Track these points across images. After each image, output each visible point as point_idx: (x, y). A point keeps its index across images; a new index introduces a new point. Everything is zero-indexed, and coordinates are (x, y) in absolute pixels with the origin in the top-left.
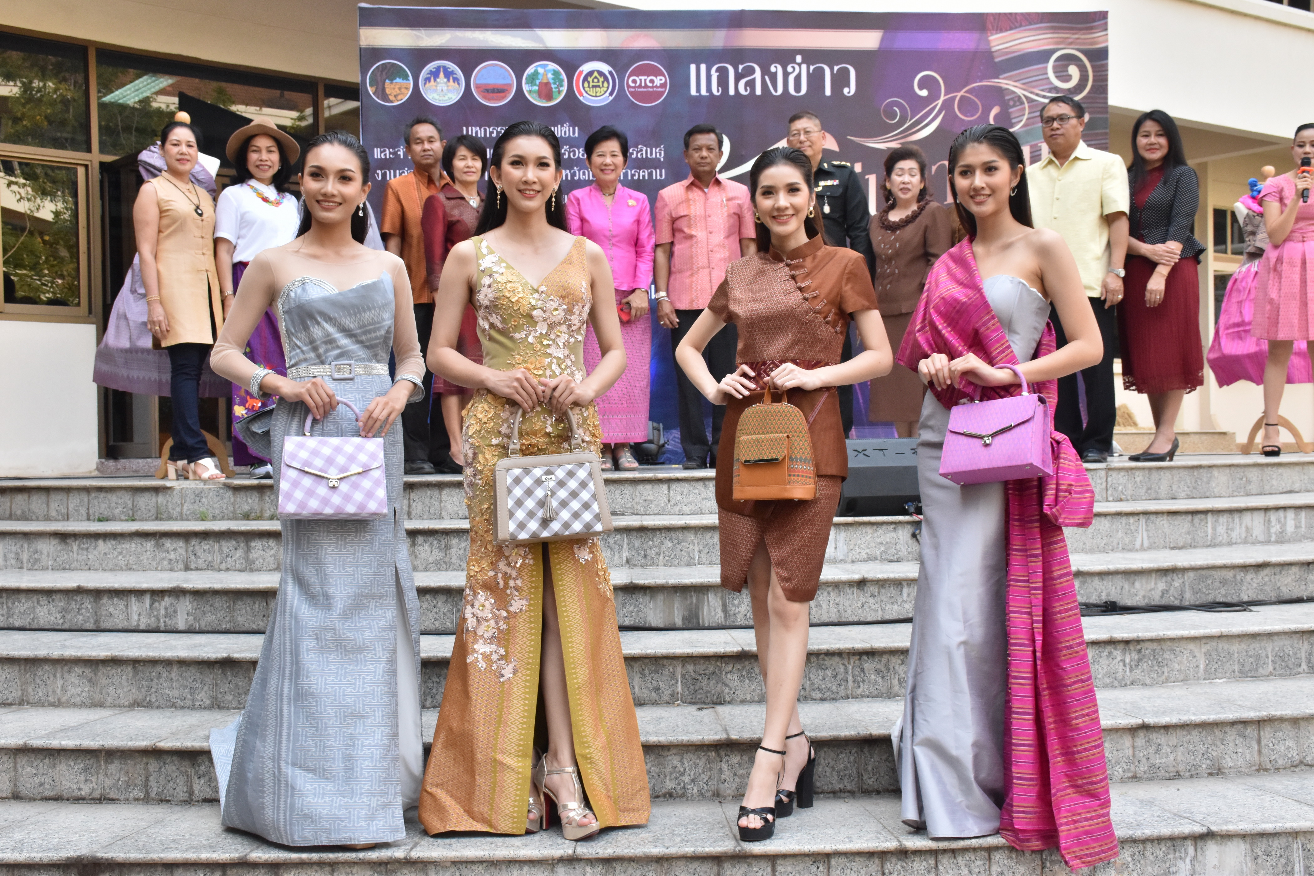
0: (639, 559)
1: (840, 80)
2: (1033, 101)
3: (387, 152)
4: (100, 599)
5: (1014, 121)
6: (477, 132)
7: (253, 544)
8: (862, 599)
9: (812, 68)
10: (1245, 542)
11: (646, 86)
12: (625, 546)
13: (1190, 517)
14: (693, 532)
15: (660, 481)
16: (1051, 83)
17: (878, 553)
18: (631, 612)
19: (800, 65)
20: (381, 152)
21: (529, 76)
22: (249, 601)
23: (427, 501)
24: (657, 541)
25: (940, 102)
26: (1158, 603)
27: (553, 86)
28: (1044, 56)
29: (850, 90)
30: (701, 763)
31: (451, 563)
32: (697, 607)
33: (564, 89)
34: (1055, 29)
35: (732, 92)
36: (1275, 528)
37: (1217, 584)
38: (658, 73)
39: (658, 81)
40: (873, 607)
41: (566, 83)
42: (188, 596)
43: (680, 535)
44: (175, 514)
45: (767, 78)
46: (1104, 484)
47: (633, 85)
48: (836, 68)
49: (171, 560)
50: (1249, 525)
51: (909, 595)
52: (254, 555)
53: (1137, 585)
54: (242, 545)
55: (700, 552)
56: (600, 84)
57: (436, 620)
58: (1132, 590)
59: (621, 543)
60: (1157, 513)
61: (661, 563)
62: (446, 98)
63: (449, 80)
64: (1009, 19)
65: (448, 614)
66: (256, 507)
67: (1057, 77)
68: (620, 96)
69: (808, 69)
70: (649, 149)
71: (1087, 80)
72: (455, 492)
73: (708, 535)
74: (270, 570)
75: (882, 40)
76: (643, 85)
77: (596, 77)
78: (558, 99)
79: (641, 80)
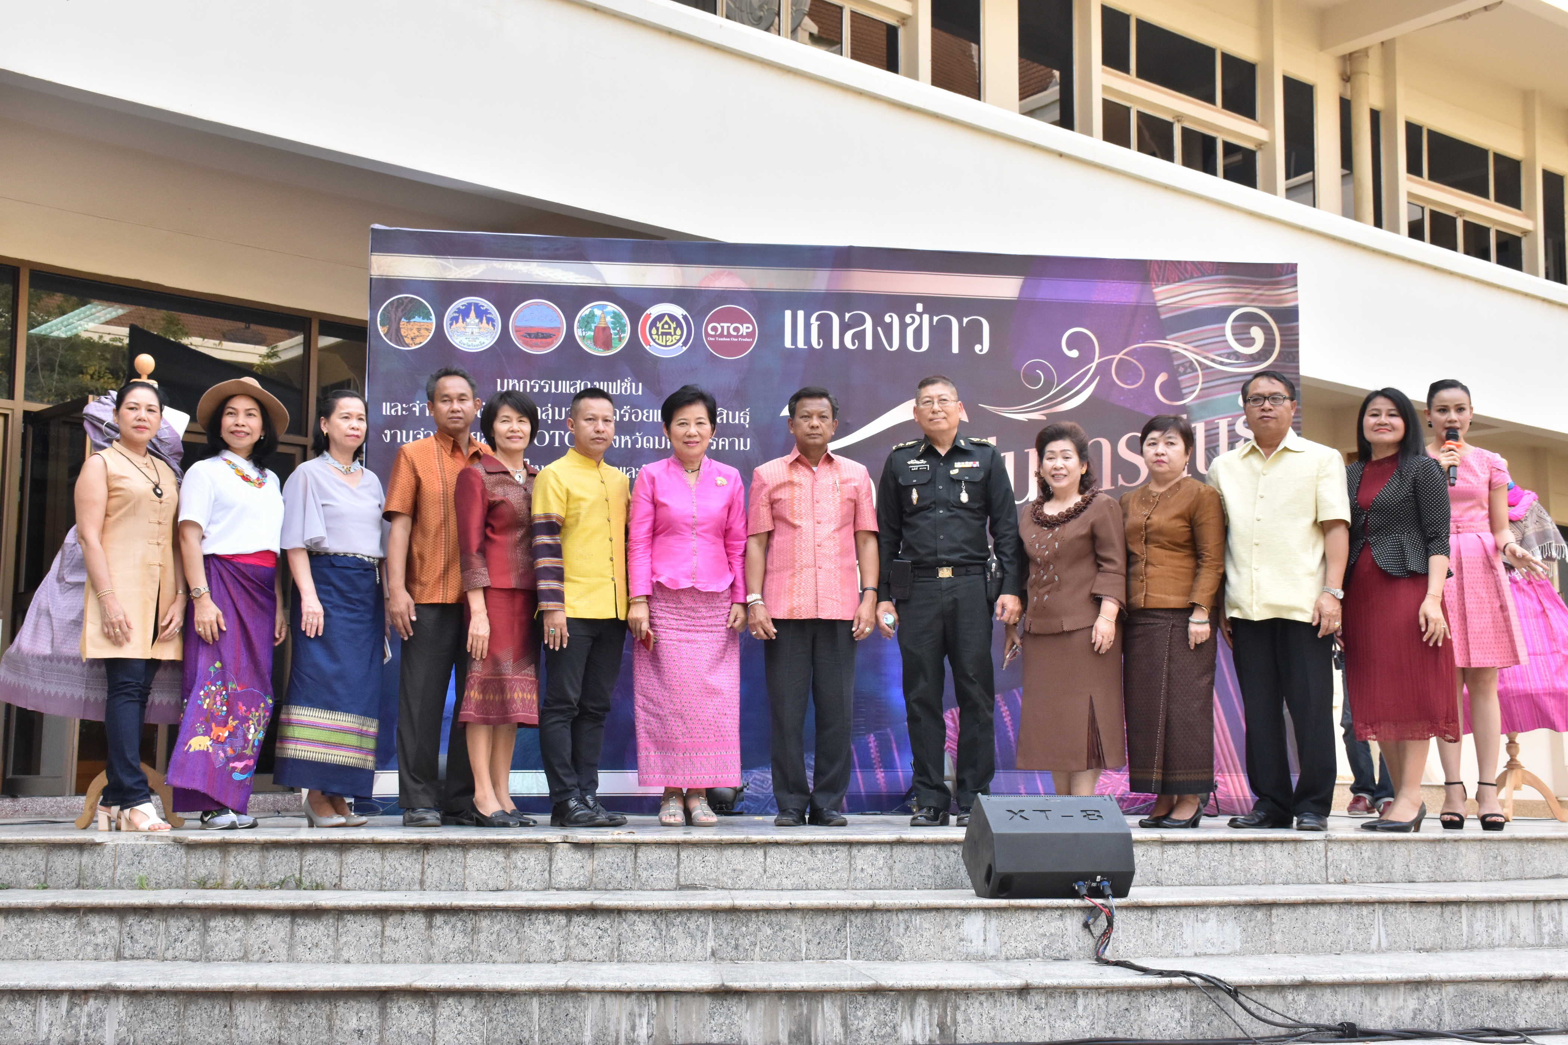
0: (727, 951)
1: (971, 335)
2: (1208, 367)
3: (399, 407)
5: (1184, 391)
6: (514, 386)
7: (212, 924)
8: (1025, 1013)
9: (935, 319)
10: (1511, 944)
11: (729, 335)
12: (710, 932)
13: (1439, 909)
14: (799, 915)
15: (754, 845)
16: (1230, 347)
17: (1040, 948)
18: (722, 1025)
19: (920, 315)
20: (391, 408)
21: (582, 318)
22: (206, 1004)
23: (447, 865)
24: (752, 927)
25: (1094, 365)
26: (1410, 1028)
27: (612, 331)
28: (1221, 314)
29: (983, 347)
31: (478, 953)
32: (809, 1020)
33: (626, 336)
34: (1233, 283)
35: (836, 345)
36: (1549, 927)
37: (1484, 1003)
38: (744, 319)
39: (744, 329)
40: (1039, 1023)
41: (628, 329)
42: (122, 997)
43: (782, 919)
44: (104, 879)
45: (879, 329)
46: (1323, 861)
47: (713, 333)
49: (97, 945)
50: (1515, 922)
51: (1085, 1008)
52: (212, 938)
53: (1381, 1001)
54: (197, 925)
55: (808, 942)
56: (672, 331)
57: (460, 1032)
58: (1375, 1008)
59: (704, 928)
60: (1396, 903)
61: (757, 956)
62: (477, 342)
63: (481, 321)
64: (1177, 268)
65: (477, 1025)
66: (217, 871)
67: (1236, 340)
68: (696, 347)
69: (931, 320)
70: (730, 413)
71: (1274, 345)
72: (485, 854)
73: (819, 920)
74: (234, 960)
75: (1023, 289)
76: (725, 333)
77: (666, 323)
78: (618, 348)
79: (722, 328)
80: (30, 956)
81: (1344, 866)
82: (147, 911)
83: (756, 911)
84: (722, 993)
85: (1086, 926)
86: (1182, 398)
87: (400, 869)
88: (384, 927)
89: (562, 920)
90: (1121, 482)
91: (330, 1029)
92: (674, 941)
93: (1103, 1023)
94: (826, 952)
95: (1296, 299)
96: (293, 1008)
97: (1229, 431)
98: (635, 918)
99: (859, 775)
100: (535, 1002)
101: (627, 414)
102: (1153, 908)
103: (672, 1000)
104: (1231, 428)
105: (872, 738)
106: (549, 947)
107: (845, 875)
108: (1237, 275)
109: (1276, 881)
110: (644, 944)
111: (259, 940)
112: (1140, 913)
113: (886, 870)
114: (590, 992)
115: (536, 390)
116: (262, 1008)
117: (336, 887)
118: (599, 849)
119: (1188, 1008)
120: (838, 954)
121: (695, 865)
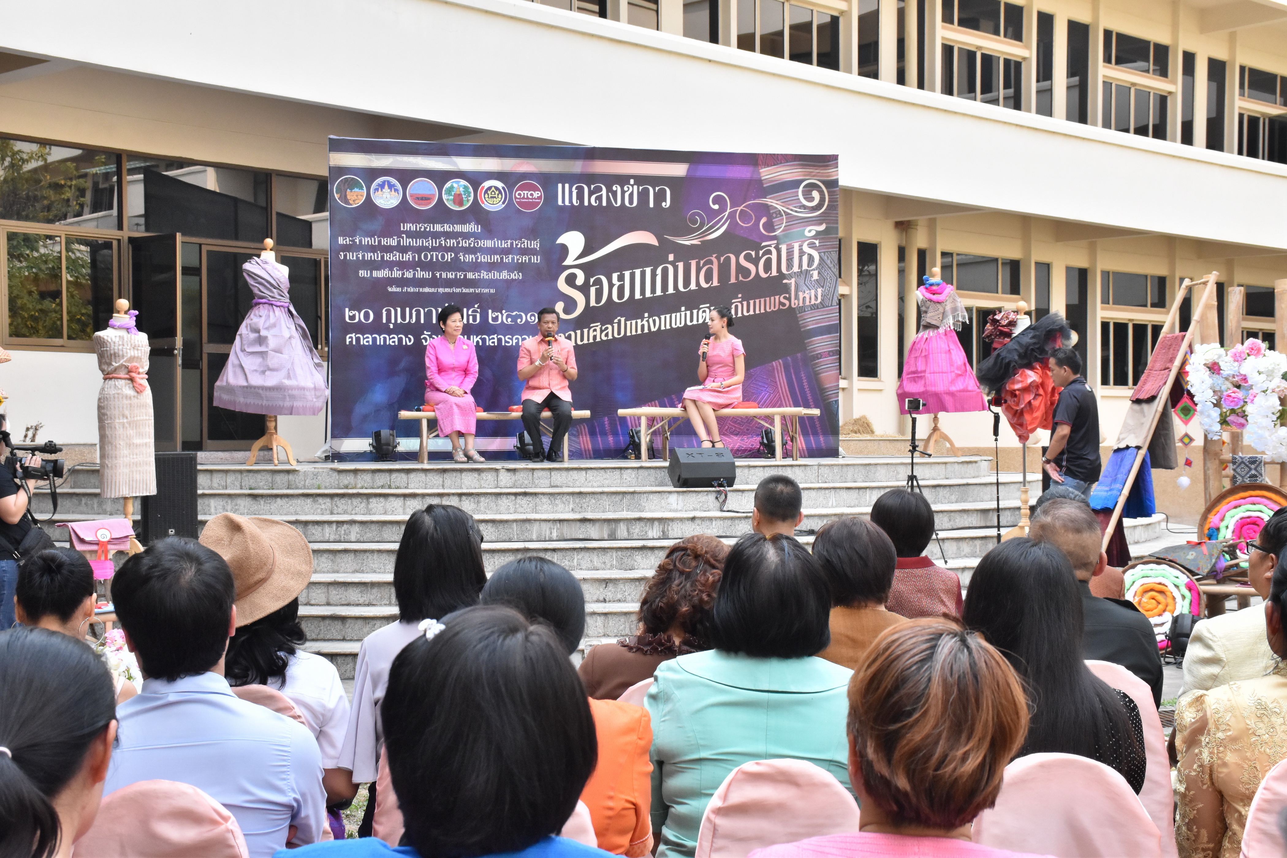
0: (578, 509)
1: (660, 197)
2: (789, 214)
3: (348, 240)
5: (776, 227)
6: (410, 227)
7: (371, 500)
8: (694, 527)
9: (641, 188)
11: (528, 198)
12: (571, 502)
14: (604, 495)
16: (801, 202)
17: (699, 507)
18: (583, 532)
19: (632, 186)
20: (343, 240)
21: (447, 189)
22: (390, 526)
23: (454, 479)
24: (587, 499)
25: (727, 213)
27: (463, 196)
28: (796, 184)
29: (666, 204)
30: (633, 587)
31: (480, 510)
32: (615, 530)
33: (471, 199)
34: (803, 166)
35: (586, 204)
38: (535, 189)
39: (536, 194)
41: (472, 195)
42: (357, 524)
43: (599, 496)
44: (300, 486)
45: (610, 194)
46: (817, 474)
47: (519, 197)
48: (657, 189)
49: (322, 507)
51: (715, 525)
52: (371, 506)
55: (609, 505)
56: (496, 196)
59: (569, 500)
60: (841, 489)
62: (389, 203)
63: (391, 191)
64: (773, 158)
66: (352, 482)
67: (805, 198)
68: (510, 205)
69: (638, 189)
70: (529, 242)
71: (825, 201)
72: (469, 474)
73: (613, 497)
74: (382, 514)
75: (688, 170)
76: (526, 197)
77: (493, 191)
78: (467, 206)
79: (524, 194)
81: (826, 476)
82: (343, 496)
83: (589, 493)
84: (584, 520)
85: (717, 498)
86: (774, 231)
87: (434, 480)
89: (513, 498)
90: (741, 278)
92: (557, 505)
94: (616, 509)
95: (837, 175)
97: (799, 250)
98: (542, 496)
99: (599, 439)
100: (515, 524)
101: (472, 243)
102: (743, 491)
103: (565, 523)
104: (800, 248)
105: (606, 419)
106: (508, 508)
107: (619, 481)
108: (804, 161)
110: (545, 506)
111: (390, 507)
112: (738, 493)
113: (636, 479)
114: (535, 520)
115: (422, 229)
117: (406, 488)
118: (517, 471)
120: (621, 510)
121: (558, 477)
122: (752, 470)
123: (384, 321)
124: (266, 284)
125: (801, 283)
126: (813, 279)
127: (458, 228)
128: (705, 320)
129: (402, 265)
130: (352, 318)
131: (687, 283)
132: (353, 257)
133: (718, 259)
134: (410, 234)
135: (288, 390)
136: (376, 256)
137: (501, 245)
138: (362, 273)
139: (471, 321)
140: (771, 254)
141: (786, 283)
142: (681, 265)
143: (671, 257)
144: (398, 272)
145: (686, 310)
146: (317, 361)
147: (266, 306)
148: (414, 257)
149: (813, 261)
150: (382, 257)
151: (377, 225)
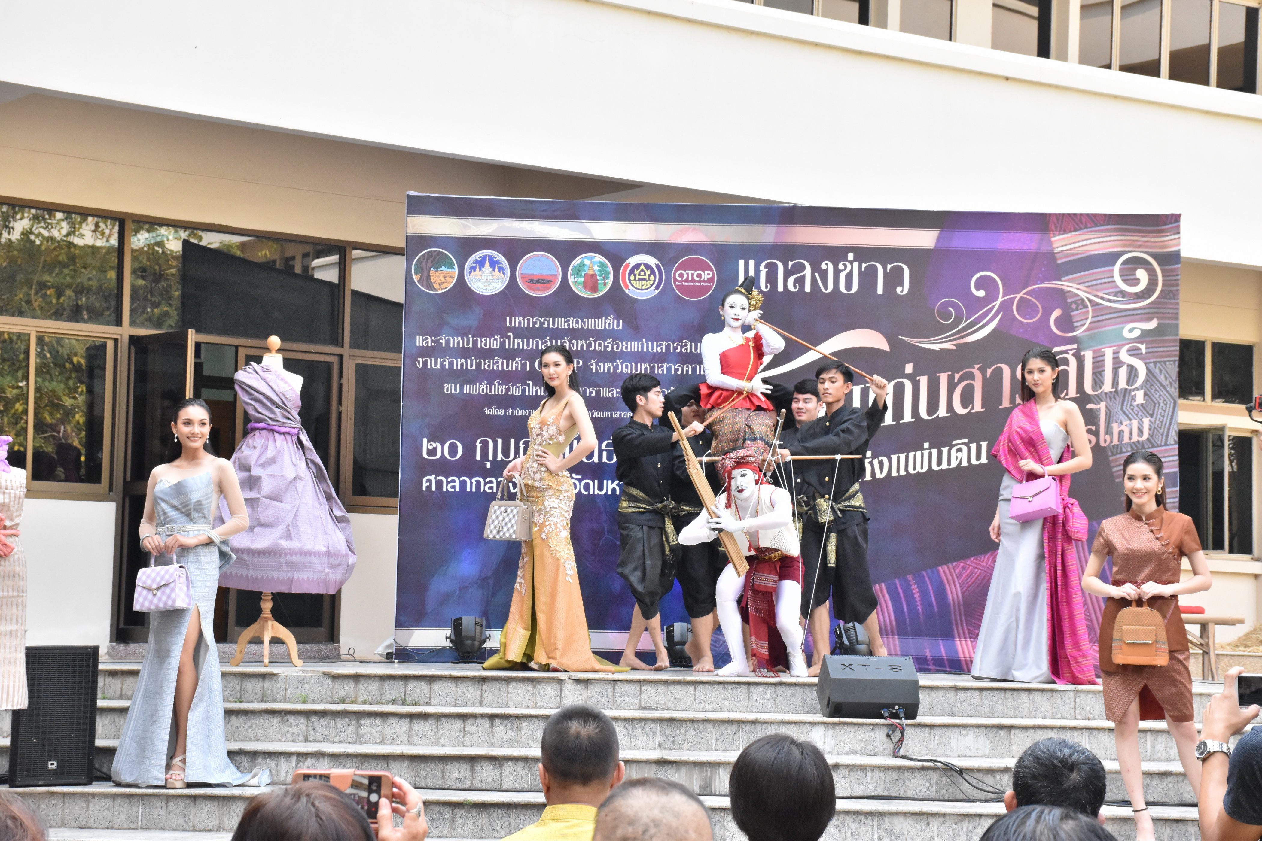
0: (668, 744)
1: (894, 278)
2: (1097, 304)
3: (429, 340)
4: (256, 759)
5: (1076, 324)
6: (520, 322)
7: (363, 722)
9: (864, 266)
11: (693, 280)
12: (658, 733)
14: (711, 724)
15: (688, 683)
16: (1118, 287)
17: (859, 748)
19: (851, 262)
20: (423, 340)
21: (575, 267)
23: (496, 692)
24: (683, 730)
25: (998, 303)
27: (598, 278)
28: (1111, 259)
29: (904, 289)
31: (521, 742)
32: (711, 779)
33: (610, 281)
34: (1123, 232)
35: (780, 288)
38: (706, 267)
39: (706, 275)
40: (844, 786)
41: (611, 276)
42: (326, 758)
43: (701, 726)
44: (279, 697)
45: (817, 275)
46: (1073, 704)
47: (680, 279)
48: (889, 266)
49: (293, 733)
51: (872, 778)
52: (363, 730)
54: (354, 722)
55: (716, 740)
56: (647, 277)
57: (515, 781)
59: (654, 730)
61: (685, 748)
62: (491, 287)
63: (494, 270)
64: (1074, 220)
65: (525, 777)
66: (352, 693)
67: (1123, 280)
68: (666, 291)
69: (860, 267)
70: (693, 344)
71: (1156, 285)
72: (520, 685)
73: (723, 727)
74: (376, 743)
75: (939, 240)
76: (690, 279)
77: (642, 270)
78: (603, 291)
79: (688, 274)
80: (253, 739)
81: (1088, 708)
82: (323, 714)
83: (685, 721)
84: (662, 763)
85: (888, 736)
86: (1073, 329)
87: (467, 693)
88: (465, 725)
91: (443, 777)
92: (636, 737)
93: (882, 787)
94: (727, 746)
95: (1179, 245)
96: (422, 766)
97: (1114, 358)
101: (610, 345)
102: (932, 726)
103: (634, 766)
104: (1116, 355)
107: (746, 703)
108: (1126, 224)
109: (1037, 716)
111: (391, 732)
112: (923, 729)
113: (772, 701)
115: (537, 326)
116: (405, 765)
117: (428, 704)
118: (591, 683)
119: (934, 780)
120: (734, 748)
121: (651, 695)
122: (962, 695)
123: (478, 457)
124: (265, 400)
125: (1117, 408)
126: (1135, 404)
127: (589, 324)
128: (961, 462)
129: (507, 377)
130: (432, 452)
131: (933, 406)
132: (436, 365)
133: (983, 370)
134: (519, 333)
135: (286, 555)
136: (470, 364)
137: (652, 349)
138: (449, 388)
139: (605, 459)
140: (1068, 365)
141: (1091, 410)
142: (924, 381)
143: (909, 368)
144: (501, 387)
145: (930, 448)
146: (338, 513)
147: (264, 432)
148: (524, 366)
149: (1136, 375)
150: (478, 365)
151: (472, 319)
